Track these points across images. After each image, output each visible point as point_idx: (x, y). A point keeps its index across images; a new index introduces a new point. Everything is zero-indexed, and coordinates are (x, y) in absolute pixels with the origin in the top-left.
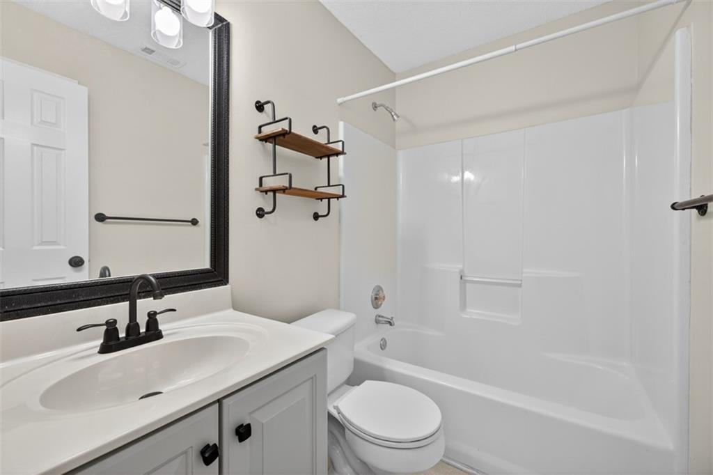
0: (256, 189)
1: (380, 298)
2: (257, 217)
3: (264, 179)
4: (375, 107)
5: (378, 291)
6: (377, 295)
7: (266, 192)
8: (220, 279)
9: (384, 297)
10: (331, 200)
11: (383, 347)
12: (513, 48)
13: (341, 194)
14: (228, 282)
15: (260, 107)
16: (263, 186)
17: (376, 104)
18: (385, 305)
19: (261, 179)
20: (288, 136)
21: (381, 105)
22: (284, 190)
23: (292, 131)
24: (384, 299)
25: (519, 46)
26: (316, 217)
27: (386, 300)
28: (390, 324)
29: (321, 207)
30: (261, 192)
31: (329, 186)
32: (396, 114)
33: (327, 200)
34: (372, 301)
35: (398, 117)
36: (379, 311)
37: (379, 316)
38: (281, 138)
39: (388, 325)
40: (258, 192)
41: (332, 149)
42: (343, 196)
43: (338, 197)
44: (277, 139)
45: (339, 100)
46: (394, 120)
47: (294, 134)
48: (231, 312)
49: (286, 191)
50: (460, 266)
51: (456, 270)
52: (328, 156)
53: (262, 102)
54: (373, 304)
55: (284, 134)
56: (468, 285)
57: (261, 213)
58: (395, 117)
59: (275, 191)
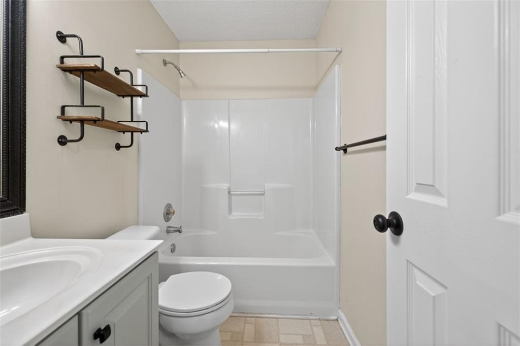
0: (58, 117)
1: (172, 213)
2: (58, 144)
3: (66, 108)
4: (165, 63)
5: (169, 207)
6: (167, 210)
7: (71, 121)
8: (16, 207)
9: (174, 212)
10: (134, 133)
11: (173, 251)
12: (267, 50)
13: (145, 129)
14: (25, 210)
15: (62, 38)
16: (66, 115)
17: (165, 61)
18: (173, 218)
19: (63, 108)
20: (100, 72)
21: (171, 63)
22: (94, 121)
23: (105, 69)
24: (174, 213)
25: (270, 50)
26: (118, 147)
27: (175, 214)
28: (180, 232)
29: (125, 139)
30: (64, 120)
31: (132, 121)
32: (183, 72)
33: (130, 134)
34: (164, 216)
35: (185, 75)
36: (170, 223)
37: (170, 227)
38: (92, 73)
39: (178, 233)
40: (60, 120)
41: (138, 91)
42: (147, 131)
43: (142, 131)
44: (85, 73)
45: (138, 51)
46: (182, 77)
47: (106, 72)
48: (31, 240)
49: (97, 122)
50: (228, 185)
51: (225, 188)
52: (132, 97)
53: (65, 33)
54: (164, 219)
55: (95, 70)
56: (233, 198)
57: (63, 140)
58: (182, 74)
59: (82, 121)
